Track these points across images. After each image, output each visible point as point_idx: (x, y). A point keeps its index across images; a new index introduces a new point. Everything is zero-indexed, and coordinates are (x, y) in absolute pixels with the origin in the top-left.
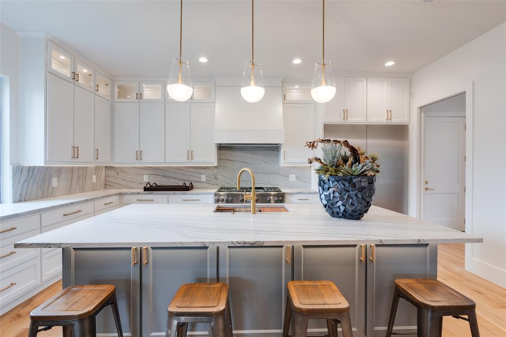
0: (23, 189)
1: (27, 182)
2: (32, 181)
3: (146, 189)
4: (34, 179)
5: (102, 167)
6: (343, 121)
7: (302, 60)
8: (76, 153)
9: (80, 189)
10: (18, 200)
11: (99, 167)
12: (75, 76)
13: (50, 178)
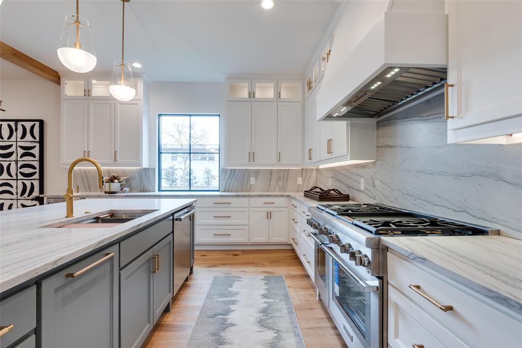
0: (226, 184)
1: (230, 179)
2: (233, 178)
4: (235, 178)
5: (312, 169)
8: (252, 157)
9: (279, 189)
10: (223, 190)
11: (307, 169)
12: (252, 95)
13: (249, 177)
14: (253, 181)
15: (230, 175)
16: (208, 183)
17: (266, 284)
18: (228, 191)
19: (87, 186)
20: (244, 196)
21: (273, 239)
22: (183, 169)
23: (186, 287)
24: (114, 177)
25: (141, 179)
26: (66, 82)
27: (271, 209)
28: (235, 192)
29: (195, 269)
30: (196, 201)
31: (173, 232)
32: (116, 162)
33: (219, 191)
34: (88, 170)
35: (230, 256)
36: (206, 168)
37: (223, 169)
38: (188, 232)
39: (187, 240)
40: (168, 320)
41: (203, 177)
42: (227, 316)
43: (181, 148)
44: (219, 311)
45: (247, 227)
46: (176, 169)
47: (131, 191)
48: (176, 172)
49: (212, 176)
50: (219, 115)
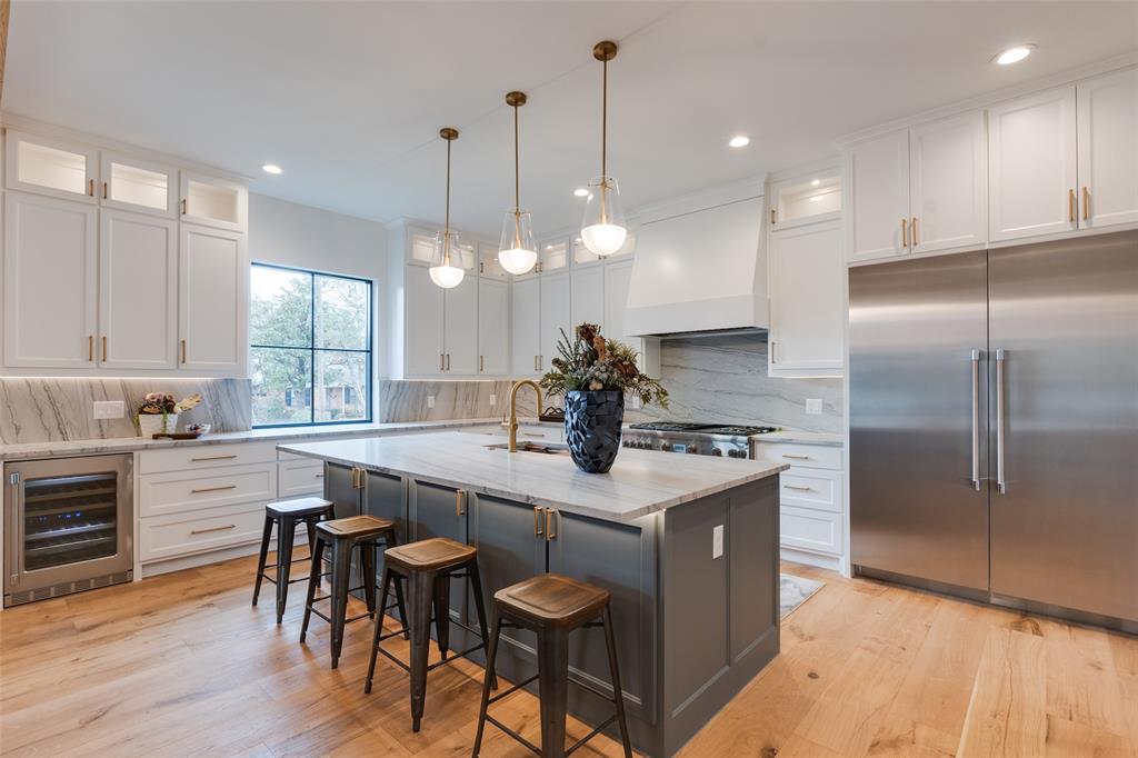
0: (391, 407)
1: (395, 401)
2: (402, 398)
3: (543, 418)
4: (405, 397)
5: (507, 382)
6: (906, 251)
7: (750, 138)
8: (445, 363)
9: (468, 414)
10: (385, 420)
11: (501, 382)
13: (425, 395)
14: (431, 401)
15: (397, 393)
18: (393, 422)
19: (55, 424)
25: (217, 404)
28: (404, 422)
32: (182, 366)
33: (370, 421)
37: (385, 383)
50: (371, 282)
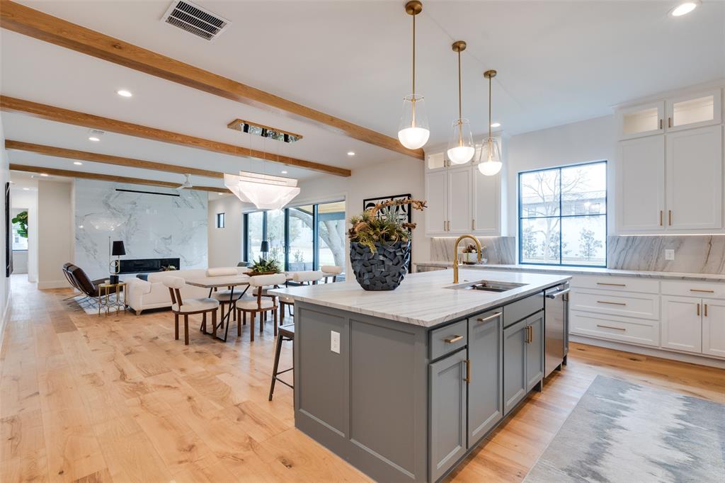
0: (619, 258)
1: (625, 252)
2: (631, 251)
4: (635, 250)
8: (666, 218)
10: (613, 267)
12: (665, 123)
14: (669, 254)
15: (626, 245)
16: (588, 254)
17: (685, 405)
18: (622, 269)
19: (446, 255)
20: (650, 277)
21: (711, 350)
22: (546, 231)
23: (559, 376)
24: (471, 247)
25: (499, 249)
26: (429, 156)
27: (705, 301)
28: (634, 270)
29: (569, 361)
30: (571, 278)
31: (544, 309)
32: (474, 231)
33: (606, 267)
34: (447, 239)
35: (625, 359)
36: (585, 230)
37: (613, 238)
38: (561, 317)
39: (559, 326)
40: (540, 398)
41: (580, 243)
42: (615, 418)
43: (542, 201)
44: (603, 410)
45: (657, 323)
46: (535, 232)
47: (488, 262)
48: (535, 236)
49: (596, 242)
